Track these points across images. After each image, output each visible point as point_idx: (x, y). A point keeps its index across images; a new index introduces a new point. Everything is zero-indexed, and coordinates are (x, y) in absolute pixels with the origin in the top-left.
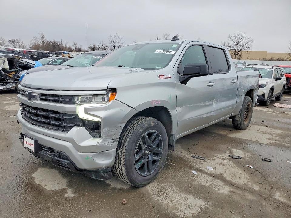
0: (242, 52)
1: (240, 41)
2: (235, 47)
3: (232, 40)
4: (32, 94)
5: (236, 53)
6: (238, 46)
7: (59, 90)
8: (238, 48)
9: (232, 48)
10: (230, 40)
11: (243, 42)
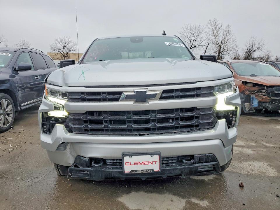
0: (69, 54)
1: (67, 44)
2: (63, 49)
3: (59, 42)
4: (147, 93)
5: (65, 56)
6: (66, 48)
7: (197, 82)
8: (66, 51)
9: (60, 51)
10: (57, 43)
11: (70, 45)
